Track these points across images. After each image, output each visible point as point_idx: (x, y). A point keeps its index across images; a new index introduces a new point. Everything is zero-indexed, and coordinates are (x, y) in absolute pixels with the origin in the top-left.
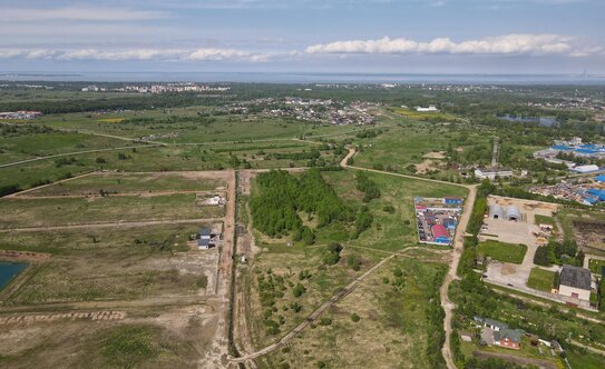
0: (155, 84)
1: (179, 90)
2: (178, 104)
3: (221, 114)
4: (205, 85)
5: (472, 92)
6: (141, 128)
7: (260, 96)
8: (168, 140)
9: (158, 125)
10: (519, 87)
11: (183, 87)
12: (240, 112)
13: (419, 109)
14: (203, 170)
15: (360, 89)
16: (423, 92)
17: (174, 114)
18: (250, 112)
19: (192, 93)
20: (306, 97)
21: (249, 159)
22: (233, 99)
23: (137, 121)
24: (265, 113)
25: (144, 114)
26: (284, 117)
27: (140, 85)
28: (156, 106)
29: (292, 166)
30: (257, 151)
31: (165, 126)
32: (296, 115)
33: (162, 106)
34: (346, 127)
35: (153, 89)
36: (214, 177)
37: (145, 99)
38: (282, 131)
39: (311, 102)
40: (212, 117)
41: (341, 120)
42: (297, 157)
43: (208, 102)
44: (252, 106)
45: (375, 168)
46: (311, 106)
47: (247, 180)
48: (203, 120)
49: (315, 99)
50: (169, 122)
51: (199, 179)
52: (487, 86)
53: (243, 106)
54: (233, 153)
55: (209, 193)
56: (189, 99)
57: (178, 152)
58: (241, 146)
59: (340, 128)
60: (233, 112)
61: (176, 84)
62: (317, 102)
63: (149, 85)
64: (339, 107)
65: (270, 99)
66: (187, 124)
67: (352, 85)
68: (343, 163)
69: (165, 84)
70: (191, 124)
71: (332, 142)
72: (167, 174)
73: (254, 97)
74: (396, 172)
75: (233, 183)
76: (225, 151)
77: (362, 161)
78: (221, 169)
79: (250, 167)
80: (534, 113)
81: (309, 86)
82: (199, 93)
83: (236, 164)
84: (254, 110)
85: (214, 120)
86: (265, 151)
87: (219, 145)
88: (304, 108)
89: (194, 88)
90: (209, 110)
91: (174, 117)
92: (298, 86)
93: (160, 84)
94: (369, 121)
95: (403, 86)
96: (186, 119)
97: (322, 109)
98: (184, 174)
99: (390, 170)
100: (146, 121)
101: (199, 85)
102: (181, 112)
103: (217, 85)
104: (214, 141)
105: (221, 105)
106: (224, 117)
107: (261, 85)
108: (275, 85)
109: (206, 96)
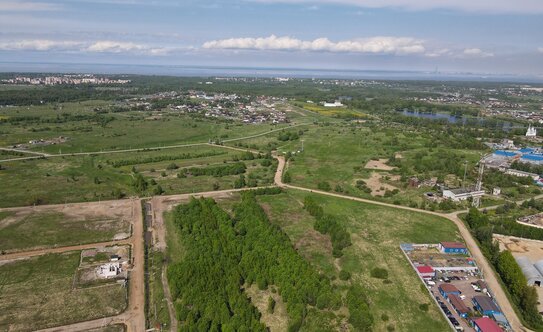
0: (51, 75)
1: (76, 82)
2: (72, 98)
3: (121, 110)
4: (104, 77)
5: (358, 85)
6: (19, 130)
7: (162, 90)
8: (52, 149)
9: (42, 126)
10: (396, 82)
11: (81, 78)
12: (142, 108)
13: (327, 105)
14: (96, 199)
15: (257, 83)
16: (316, 86)
17: (67, 111)
18: (153, 108)
19: (90, 85)
20: (210, 91)
21: (158, 177)
22: (134, 93)
23: (16, 121)
24: (170, 109)
25: (30, 110)
26: (192, 115)
27: (33, 76)
28: (46, 100)
29: (216, 188)
30: (169, 163)
31: (52, 126)
32: (204, 112)
33: (53, 100)
34: (261, 127)
35: (47, 81)
36: (110, 213)
37: (35, 92)
38: (191, 132)
39: (216, 97)
40: (111, 114)
41: (253, 118)
42: (219, 172)
43: (106, 95)
44: (155, 101)
45: (320, 188)
46: (217, 101)
47: (159, 218)
48: (101, 118)
49: (219, 92)
50: (58, 121)
51: (90, 219)
52: (368, 81)
53: (145, 100)
54: (137, 167)
55: (102, 248)
56: (87, 92)
57: (63, 166)
58: (146, 156)
59: (256, 128)
60: (135, 109)
61: (74, 76)
62: (222, 97)
63: (43, 76)
64: (247, 103)
65: (173, 93)
66: (79, 124)
67: (250, 79)
68: (278, 181)
69: (61, 75)
70: (85, 123)
71: (255, 147)
72: (38, 209)
73: (157, 90)
74: (347, 193)
75: (138, 224)
76: (128, 163)
77: (299, 176)
78: (122, 196)
79: (160, 192)
80: (430, 109)
81: (209, 79)
82: (97, 85)
83: (142, 186)
84: (159, 105)
85: (113, 119)
86: (177, 163)
87: (120, 154)
88: (210, 104)
89: (93, 80)
90: (108, 105)
91: (66, 115)
92: (199, 79)
93: (56, 75)
94: (282, 118)
95: (296, 80)
96: (80, 118)
97: (229, 105)
98: (66, 209)
99: (338, 190)
100: (30, 120)
101: (98, 77)
102: (74, 108)
103: (117, 77)
104: (114, 148)
105: (122, 99)
106: (125, 115)
107: (162, 78)
108: (177, 78)
109: (104, 89)
